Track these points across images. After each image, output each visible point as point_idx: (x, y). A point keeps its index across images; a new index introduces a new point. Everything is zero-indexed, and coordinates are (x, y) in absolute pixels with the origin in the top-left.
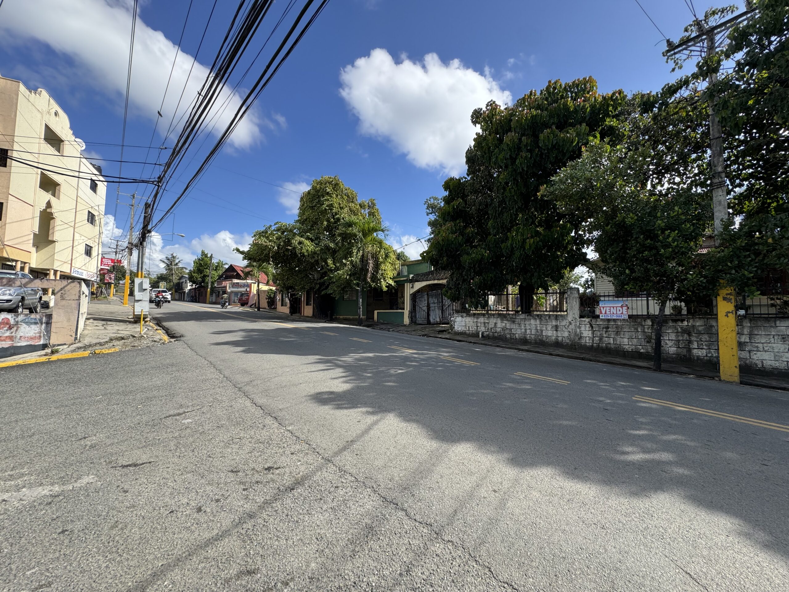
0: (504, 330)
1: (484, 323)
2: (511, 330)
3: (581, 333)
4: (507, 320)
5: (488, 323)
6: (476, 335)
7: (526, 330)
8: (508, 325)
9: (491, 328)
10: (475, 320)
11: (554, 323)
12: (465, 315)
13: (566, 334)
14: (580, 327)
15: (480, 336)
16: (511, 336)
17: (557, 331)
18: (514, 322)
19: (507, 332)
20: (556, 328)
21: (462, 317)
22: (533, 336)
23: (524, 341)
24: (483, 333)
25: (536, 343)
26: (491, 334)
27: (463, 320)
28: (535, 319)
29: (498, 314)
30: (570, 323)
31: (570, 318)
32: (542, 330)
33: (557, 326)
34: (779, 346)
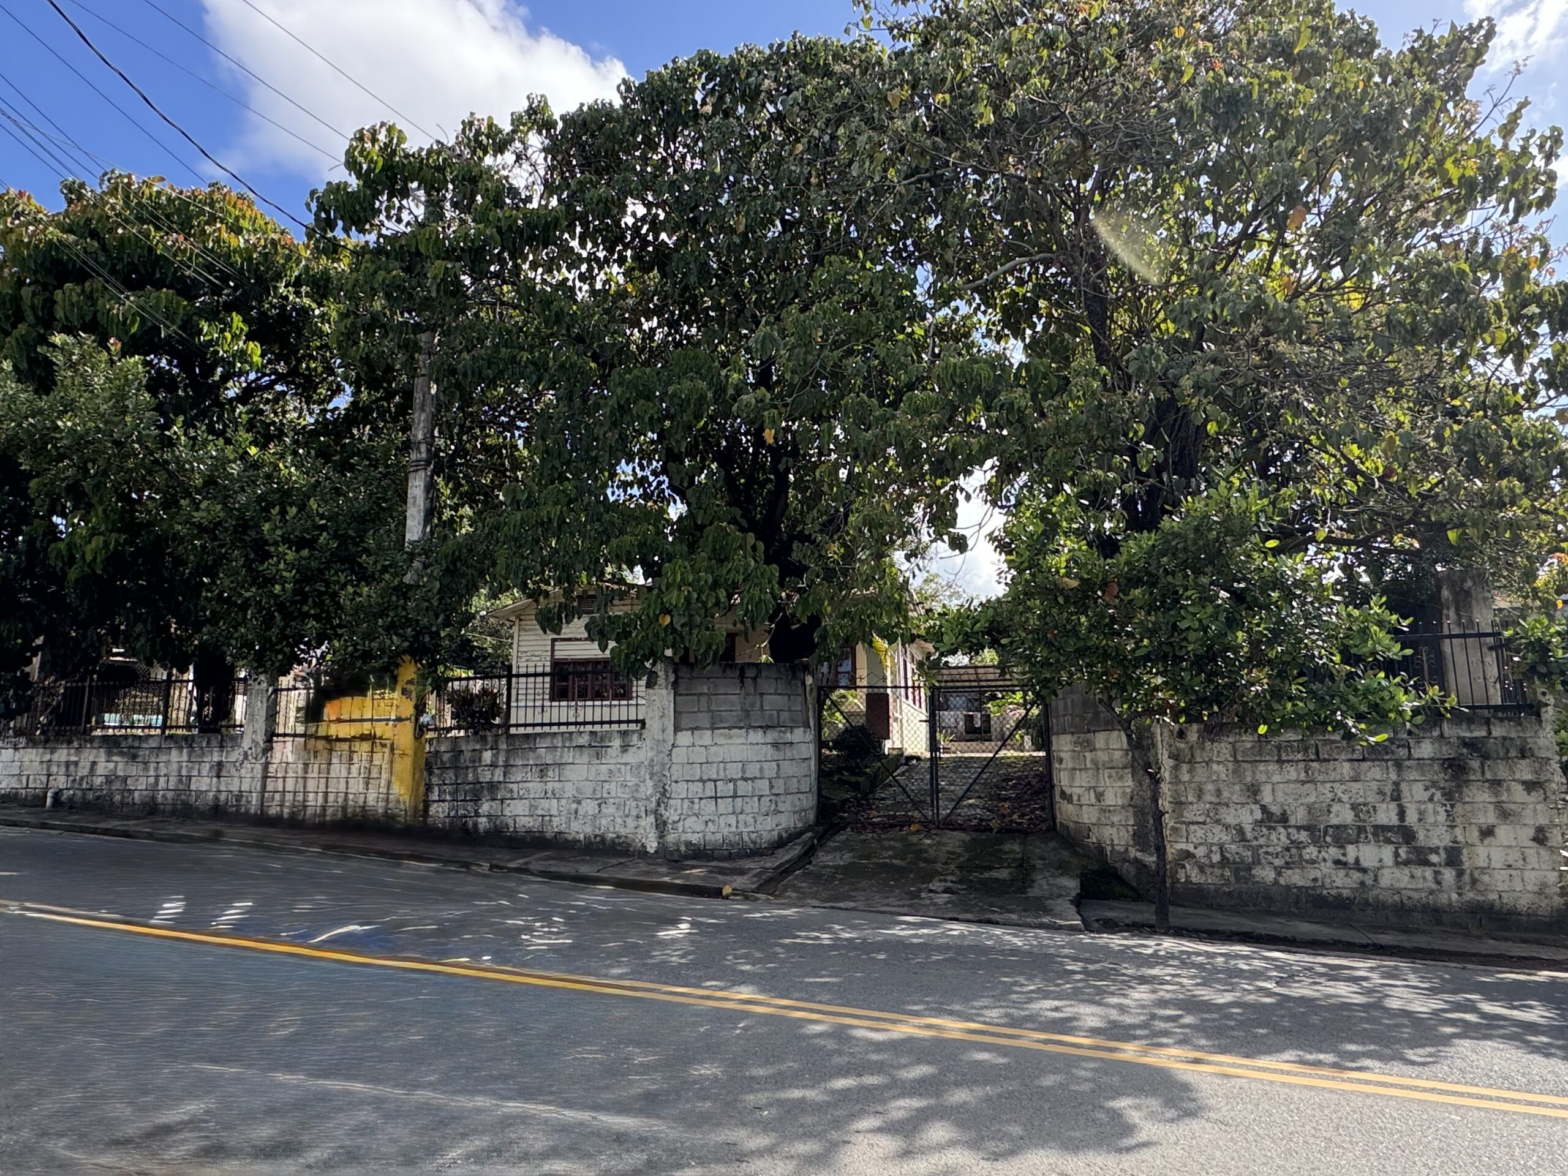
0: (111, 782)
1: (68, 764)
2: (125, 779)
4: (121, 754)
5: (76, 763)
6: (38, 800)
7: (157, 777)
8: (120, 766)
9: (82, 778)
10: (47, 757)
11: (216, 759)
12: (23, 741)
13: (235, 785)
15: (49, 801)
16: (123, 797)
17: (218, 777)
18: (134, 757)
19: (117, 785)
20: (219, 769)
21: (16, 749)
22: (170, 795)
23: (151, 809)
24: (57, 796)
25: (174, 812)
26: (79, 793)
27: (18, 756)
28: (181, 748)
29: (103, 737)
30: (246, 756)
31: (246, 744)
32: (189, 777)
33: (220, 765)
34: (535, 787)
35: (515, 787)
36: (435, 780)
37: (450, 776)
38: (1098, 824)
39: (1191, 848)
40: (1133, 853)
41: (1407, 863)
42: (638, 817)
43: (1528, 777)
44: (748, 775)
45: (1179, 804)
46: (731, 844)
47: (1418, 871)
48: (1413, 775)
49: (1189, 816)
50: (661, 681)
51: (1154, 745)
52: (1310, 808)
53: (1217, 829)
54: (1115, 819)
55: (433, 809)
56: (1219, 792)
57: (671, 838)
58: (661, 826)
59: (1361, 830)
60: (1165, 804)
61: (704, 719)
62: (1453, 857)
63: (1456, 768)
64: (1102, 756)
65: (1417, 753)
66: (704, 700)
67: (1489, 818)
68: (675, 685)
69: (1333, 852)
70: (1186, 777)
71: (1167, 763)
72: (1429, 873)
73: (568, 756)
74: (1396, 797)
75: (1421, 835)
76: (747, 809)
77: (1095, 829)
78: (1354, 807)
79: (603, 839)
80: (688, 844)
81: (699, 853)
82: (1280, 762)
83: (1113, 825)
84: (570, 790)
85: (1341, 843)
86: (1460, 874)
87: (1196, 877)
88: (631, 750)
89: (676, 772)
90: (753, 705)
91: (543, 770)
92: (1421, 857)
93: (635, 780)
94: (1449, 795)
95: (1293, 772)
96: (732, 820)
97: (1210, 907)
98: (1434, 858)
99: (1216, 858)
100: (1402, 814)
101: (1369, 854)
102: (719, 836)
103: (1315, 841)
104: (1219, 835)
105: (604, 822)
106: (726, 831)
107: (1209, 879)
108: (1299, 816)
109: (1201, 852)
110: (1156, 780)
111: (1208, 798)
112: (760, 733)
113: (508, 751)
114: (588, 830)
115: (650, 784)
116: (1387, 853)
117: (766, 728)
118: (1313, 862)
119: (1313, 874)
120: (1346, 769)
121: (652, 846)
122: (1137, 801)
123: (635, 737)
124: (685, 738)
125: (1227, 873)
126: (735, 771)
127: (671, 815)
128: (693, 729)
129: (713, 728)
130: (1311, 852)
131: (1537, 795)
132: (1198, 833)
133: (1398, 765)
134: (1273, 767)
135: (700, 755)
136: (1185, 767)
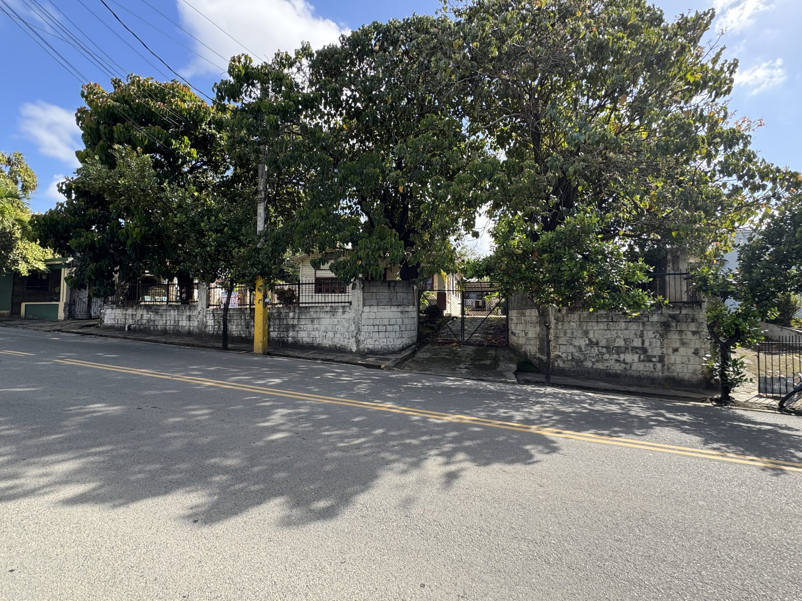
0: (149, 322)
1: (132, 315)
2: (154, 321)
3: (207, 322)
4: (152, 311)
5: (135, 315)
6: (122, 329)
7: (166, 321)
8: (152, 316)
9: (138, 321)
10: (124, 312)
11: (188, 314)
12: (115, 306)
13: (196, 324)
14: (206, 317)
15: (126, 329)
16: (154, 328)
17: (189, 321)
18: (157, 313)
19: (151, 323)
20: (189, 318)
21: (112, 309)
22: (172, 327)
23: (165, 332)
24: (129, 326)
25: (174, 334)
26: (137, 326)
27: (113, 311)
28: (174, 310)
29: (145, 305)
30: (199, 313)
31: (199, 308)
32: (179, 321)
33: (190, 316)
34: (310, 326)
35: (302, 326)
36: (271, 323)
37: (277, 322)
38: (525, 344)
39: (560, 354)
40: (538, 355)
41: (643, 361)
42: (349, 338)
43: (694, 329)
44: (391, 323)
45: (557, 337)
46: (384, 349)
47: (647, 364)
48: (649, 328)
49: (560, 342)
50: (358, 287)
51: (549, 315)
52: (608, 340)
53: (571, 347)
54: (532, 343)
55: (271, 333)
56: (573, 333)
57: (361, 347)
58: (358, 342)
59: (626, 348)
60: (551, 337)
61: (374, 302)
62: (661, 359)
63: (666, 326)
64: (528, 318)
65: (651, 320)
66: (374, 294)
67: (677, 345)
68: (363, 288)
69: (615, 357)
70: (560, 327)
71: (553, 321)
72: (651, 365)
73: (322, 315)
74: (642, 336)
75: (650, 351)
76: (391, 336)
77: (524, 346)
78: (625, 340)
79: (336, 347)
80: (368, 349)
81: (372, 352)
82: (597, 322)
83: (531, 345)
84: (323, 328)
85: (618, 353)
86: (663, 365)
87: (561, 364)
88: (346, 313)
89: (363, 322)
90: (393, 296)
91: (312, 320)
92: (649, 359)
93: (348, 325)
94: (662, 336)
95: (602, 326)
96: (385, 340)
97: (567, 376)
98: (654, 359)
99: (570, 358)
100: (643, 343)
101: (629, 357)
102: (380, 346)
103: (609, 352)
104: (571, 349)
105: (336, 340)
106: (382, 344)
107: (567, 366)
108: (603, 343)
109: (564, 355)
110: (548, 328)
111: (568, 335)
112: (396, 307)
113: (299, 313)
114: (330, 343)
115: (353, 326)
116: (636, 357)
117: (398, 306)
118: (607, 360)
119: (607, 364)
120: (623, 325)
121: (354, 349)
122: (541, 336)
123: (348, 308)
124: (367, 309)
125: (574, 363)
126: (386, 322)
127: (362, 338)
128: (370, 306)
129: (378, 305)
130: (607, 356)
131: (697, 337)
132: (563, 348)
133: (644, 324)
134: (594, 324)
135: (372, 316)
136: (560, 323)
